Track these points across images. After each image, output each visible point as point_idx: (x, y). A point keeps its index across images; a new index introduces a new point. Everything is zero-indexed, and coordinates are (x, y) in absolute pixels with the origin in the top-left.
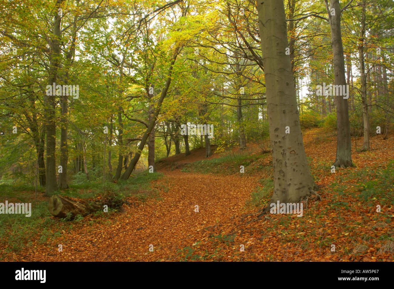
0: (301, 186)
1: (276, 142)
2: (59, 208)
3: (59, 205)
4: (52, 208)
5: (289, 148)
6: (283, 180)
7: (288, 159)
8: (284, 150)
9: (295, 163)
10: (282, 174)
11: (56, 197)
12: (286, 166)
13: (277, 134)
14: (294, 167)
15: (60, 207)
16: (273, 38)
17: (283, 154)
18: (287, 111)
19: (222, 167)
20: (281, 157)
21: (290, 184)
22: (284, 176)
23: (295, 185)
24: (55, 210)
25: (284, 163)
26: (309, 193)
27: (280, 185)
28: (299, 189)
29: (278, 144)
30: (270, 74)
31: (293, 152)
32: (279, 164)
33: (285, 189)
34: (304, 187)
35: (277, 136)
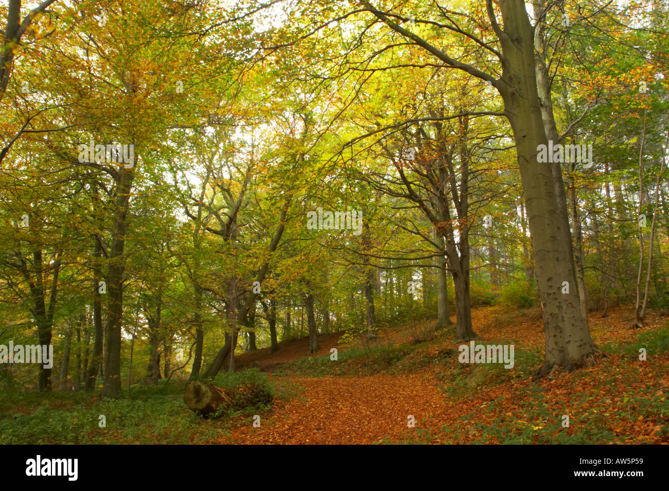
0: (582, 343)
1: (550, 294)
2: (206, 399)
3: (204, 395)
4: (191, 400)
5: (566, 300)
6: (561, 337)
7: (566, 313)
8: (559, 303)
9: (574, 317)
10: (559, 330)
11: (199, 383)
12: (563, 321)
13: (550, 284)
14: (573, 322)
15: (207, 397)
16: (540, 176)
17: (559, 307)
18: (560, 259)
19: (349, 365)
20: (556, 311)
21: (569, 342)
22: (561, 332)
23: (576, 342)
24: (198, 401)
25: (560, 318)
26: (591, 351)
27: (556, 343)
28: (580, 346)
29: (552, 296)
30: (539, 216)
31: (570, 305)
32: (554, 320)
33: (562, 347)
34: (585, 344)
35: (551, 287)
